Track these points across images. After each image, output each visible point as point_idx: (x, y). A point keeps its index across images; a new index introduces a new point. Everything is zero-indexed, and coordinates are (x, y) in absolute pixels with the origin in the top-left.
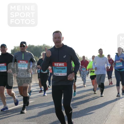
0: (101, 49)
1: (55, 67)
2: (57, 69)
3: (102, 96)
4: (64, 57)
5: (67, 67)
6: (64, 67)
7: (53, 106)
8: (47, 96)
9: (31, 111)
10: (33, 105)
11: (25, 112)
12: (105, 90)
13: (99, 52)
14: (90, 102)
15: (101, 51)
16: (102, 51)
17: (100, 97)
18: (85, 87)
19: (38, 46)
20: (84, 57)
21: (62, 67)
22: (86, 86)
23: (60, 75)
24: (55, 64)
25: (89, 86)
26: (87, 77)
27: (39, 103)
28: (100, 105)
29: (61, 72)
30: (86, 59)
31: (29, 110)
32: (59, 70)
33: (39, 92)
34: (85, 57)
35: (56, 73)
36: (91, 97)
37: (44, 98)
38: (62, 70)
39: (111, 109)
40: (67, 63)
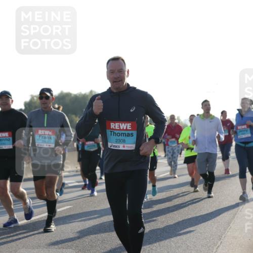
0: (206, 101)
1: (111, 132)
2: (116, 135)
3: (209, 197)
4: (131, 111)
5: (136, 132)
6: (130, 132)
7: (110, 218)
8: (97, 196)
9: (64, 228)
10: (69, 214)
11: (53, 230)
12: (215, 184)
13: (202, 108)
14: (186, 209)
15: (206, 105)
16: (209, 105)
17: (206, 198)
18: (175, 177)
19: (80, 95)
20: (172, 117)
21: (126, 132)
22: (178, 176)
23: (121, 148)
24: (112, 125)
25: (183, 175)
26: (179, 158)
27: (81, 212)
28: (207, 214)
29: (124, 141)
30: (176, 121)
31: (60, 224)
32: (120, 137)
33: (81, 189)
34: (176, 118)
35: (115, 144)
36: (187, 198)
37: (91, 201)
38: (127, 139)
39: (229, 224)
40: (137, 123)
